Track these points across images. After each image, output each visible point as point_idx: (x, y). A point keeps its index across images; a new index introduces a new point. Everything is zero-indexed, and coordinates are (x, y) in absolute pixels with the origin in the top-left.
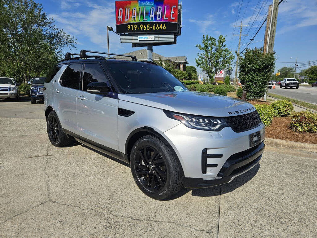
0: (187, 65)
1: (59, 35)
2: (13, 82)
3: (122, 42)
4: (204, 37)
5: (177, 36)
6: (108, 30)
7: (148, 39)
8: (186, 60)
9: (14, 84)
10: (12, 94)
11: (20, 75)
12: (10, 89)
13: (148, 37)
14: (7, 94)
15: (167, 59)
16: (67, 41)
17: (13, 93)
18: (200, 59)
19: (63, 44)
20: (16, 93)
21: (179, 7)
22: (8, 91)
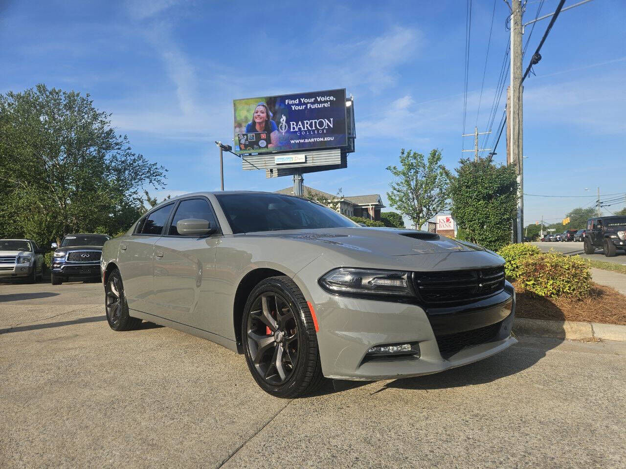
0: (383, 210)
1: (135, 164)
2: (29, 247)
4: (403, 153)
5: (347, 154)
6: (222, 150)
7: (293, 162)
8: (379, 201)
9: (30, 250)
10: (22, 268)
11: (50, 235)
12: (18, 259)
13: (292, 158)
14: (12, 268)
15: (343, 200)
16: (149, 174)
17: (24, 268)
18: (395, 192)
19: (142, 179)
20: (29, 267)
21: (348, 104)
22: (14, 262)
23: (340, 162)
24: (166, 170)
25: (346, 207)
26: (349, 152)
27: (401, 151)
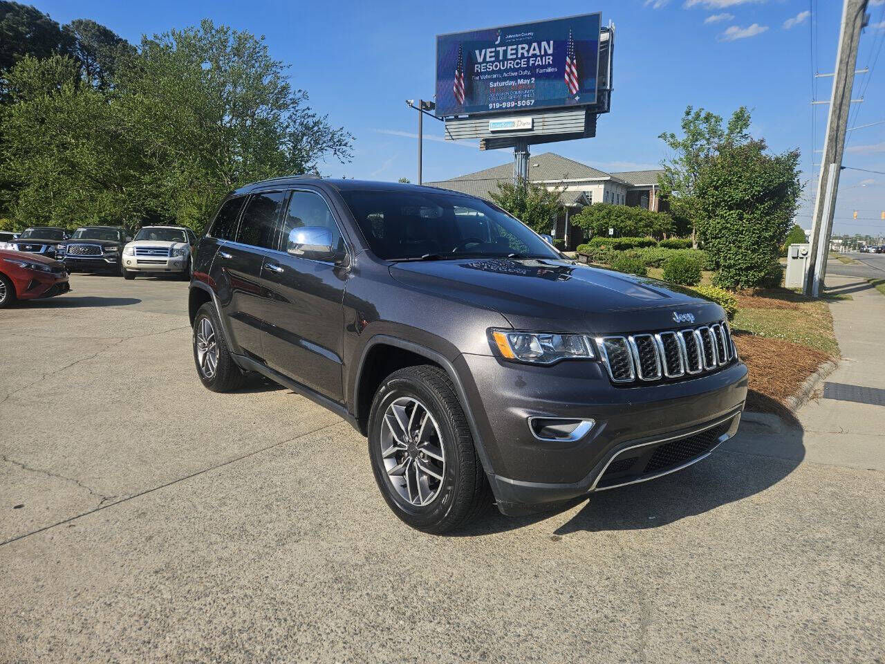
2: (185, 236)
3: (453, 137)
4: (688, 114)
5: (598, 115)
7: (515, 128)
9: (186, 241)
10: (175, 263)
12: (171, 252)
13: (514, 122)
14: (165, 262)
15: (608, 178)
16: (332, 143)
17: (178, 262)
19: (322, 149)
20: (183, 262)
21: (604, 37)
22: (166, 255)
23: (583, 128)
24: (353, 138)
25: (614, 189)
26: (600, 113)
27: (685, 109)
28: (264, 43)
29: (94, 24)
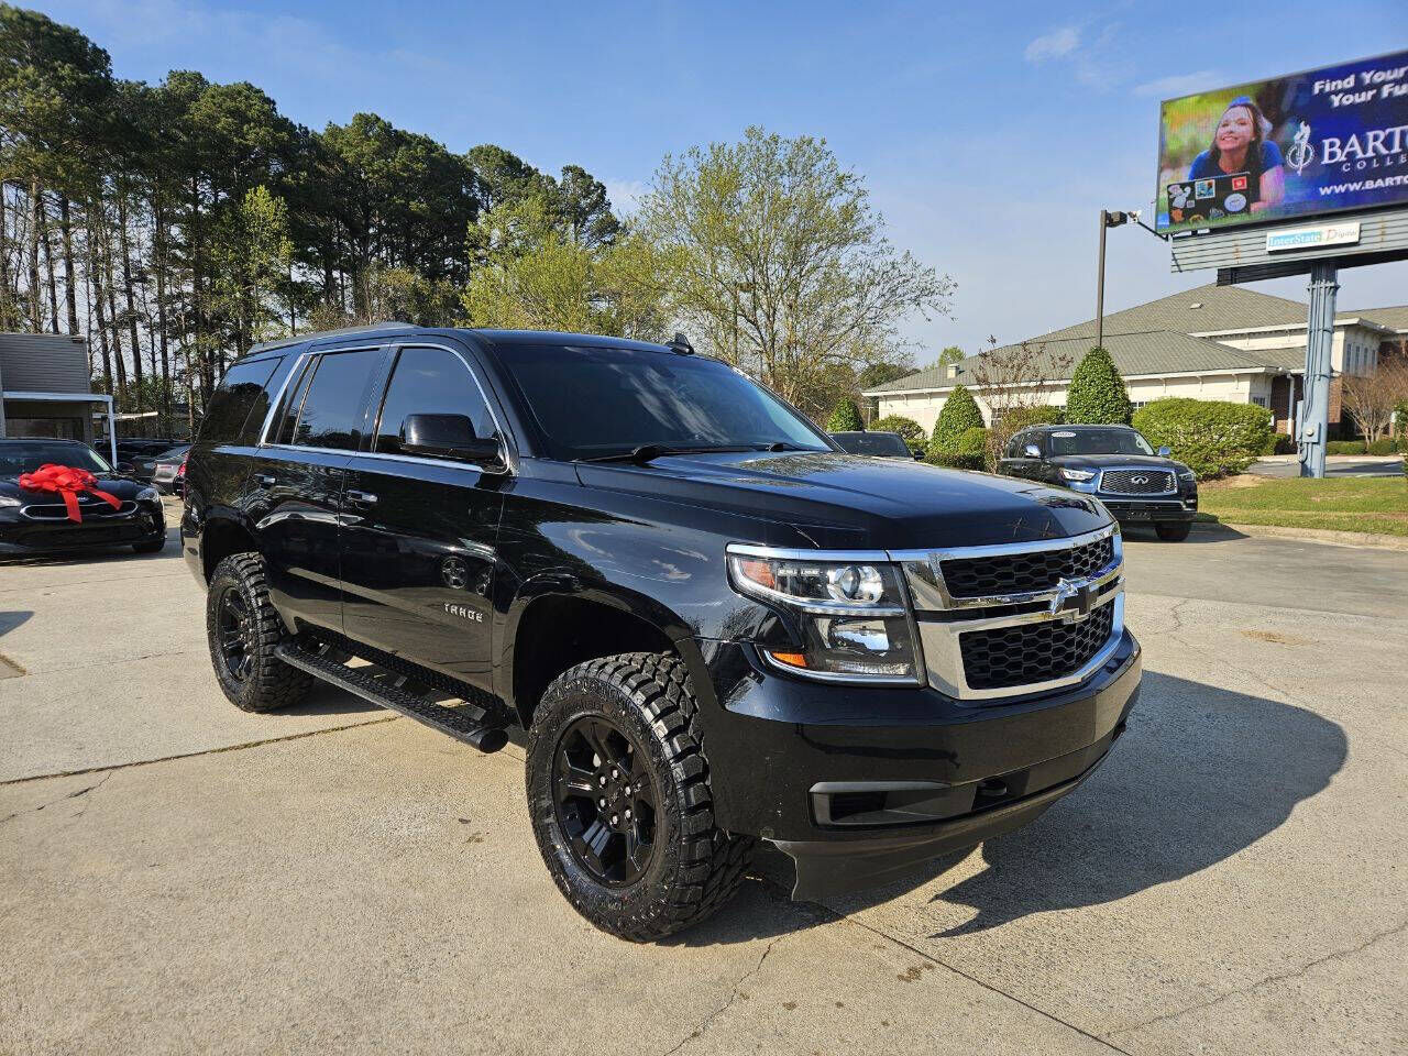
3: (1182, 268)
6: (1105, 224)
7: (1324, 242)
13: (1320, 234)
15: (1354, 321)
25: (1359, 340)
28: (827, 148)
29: (497, 149)
